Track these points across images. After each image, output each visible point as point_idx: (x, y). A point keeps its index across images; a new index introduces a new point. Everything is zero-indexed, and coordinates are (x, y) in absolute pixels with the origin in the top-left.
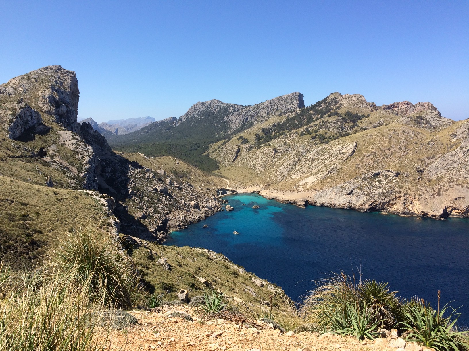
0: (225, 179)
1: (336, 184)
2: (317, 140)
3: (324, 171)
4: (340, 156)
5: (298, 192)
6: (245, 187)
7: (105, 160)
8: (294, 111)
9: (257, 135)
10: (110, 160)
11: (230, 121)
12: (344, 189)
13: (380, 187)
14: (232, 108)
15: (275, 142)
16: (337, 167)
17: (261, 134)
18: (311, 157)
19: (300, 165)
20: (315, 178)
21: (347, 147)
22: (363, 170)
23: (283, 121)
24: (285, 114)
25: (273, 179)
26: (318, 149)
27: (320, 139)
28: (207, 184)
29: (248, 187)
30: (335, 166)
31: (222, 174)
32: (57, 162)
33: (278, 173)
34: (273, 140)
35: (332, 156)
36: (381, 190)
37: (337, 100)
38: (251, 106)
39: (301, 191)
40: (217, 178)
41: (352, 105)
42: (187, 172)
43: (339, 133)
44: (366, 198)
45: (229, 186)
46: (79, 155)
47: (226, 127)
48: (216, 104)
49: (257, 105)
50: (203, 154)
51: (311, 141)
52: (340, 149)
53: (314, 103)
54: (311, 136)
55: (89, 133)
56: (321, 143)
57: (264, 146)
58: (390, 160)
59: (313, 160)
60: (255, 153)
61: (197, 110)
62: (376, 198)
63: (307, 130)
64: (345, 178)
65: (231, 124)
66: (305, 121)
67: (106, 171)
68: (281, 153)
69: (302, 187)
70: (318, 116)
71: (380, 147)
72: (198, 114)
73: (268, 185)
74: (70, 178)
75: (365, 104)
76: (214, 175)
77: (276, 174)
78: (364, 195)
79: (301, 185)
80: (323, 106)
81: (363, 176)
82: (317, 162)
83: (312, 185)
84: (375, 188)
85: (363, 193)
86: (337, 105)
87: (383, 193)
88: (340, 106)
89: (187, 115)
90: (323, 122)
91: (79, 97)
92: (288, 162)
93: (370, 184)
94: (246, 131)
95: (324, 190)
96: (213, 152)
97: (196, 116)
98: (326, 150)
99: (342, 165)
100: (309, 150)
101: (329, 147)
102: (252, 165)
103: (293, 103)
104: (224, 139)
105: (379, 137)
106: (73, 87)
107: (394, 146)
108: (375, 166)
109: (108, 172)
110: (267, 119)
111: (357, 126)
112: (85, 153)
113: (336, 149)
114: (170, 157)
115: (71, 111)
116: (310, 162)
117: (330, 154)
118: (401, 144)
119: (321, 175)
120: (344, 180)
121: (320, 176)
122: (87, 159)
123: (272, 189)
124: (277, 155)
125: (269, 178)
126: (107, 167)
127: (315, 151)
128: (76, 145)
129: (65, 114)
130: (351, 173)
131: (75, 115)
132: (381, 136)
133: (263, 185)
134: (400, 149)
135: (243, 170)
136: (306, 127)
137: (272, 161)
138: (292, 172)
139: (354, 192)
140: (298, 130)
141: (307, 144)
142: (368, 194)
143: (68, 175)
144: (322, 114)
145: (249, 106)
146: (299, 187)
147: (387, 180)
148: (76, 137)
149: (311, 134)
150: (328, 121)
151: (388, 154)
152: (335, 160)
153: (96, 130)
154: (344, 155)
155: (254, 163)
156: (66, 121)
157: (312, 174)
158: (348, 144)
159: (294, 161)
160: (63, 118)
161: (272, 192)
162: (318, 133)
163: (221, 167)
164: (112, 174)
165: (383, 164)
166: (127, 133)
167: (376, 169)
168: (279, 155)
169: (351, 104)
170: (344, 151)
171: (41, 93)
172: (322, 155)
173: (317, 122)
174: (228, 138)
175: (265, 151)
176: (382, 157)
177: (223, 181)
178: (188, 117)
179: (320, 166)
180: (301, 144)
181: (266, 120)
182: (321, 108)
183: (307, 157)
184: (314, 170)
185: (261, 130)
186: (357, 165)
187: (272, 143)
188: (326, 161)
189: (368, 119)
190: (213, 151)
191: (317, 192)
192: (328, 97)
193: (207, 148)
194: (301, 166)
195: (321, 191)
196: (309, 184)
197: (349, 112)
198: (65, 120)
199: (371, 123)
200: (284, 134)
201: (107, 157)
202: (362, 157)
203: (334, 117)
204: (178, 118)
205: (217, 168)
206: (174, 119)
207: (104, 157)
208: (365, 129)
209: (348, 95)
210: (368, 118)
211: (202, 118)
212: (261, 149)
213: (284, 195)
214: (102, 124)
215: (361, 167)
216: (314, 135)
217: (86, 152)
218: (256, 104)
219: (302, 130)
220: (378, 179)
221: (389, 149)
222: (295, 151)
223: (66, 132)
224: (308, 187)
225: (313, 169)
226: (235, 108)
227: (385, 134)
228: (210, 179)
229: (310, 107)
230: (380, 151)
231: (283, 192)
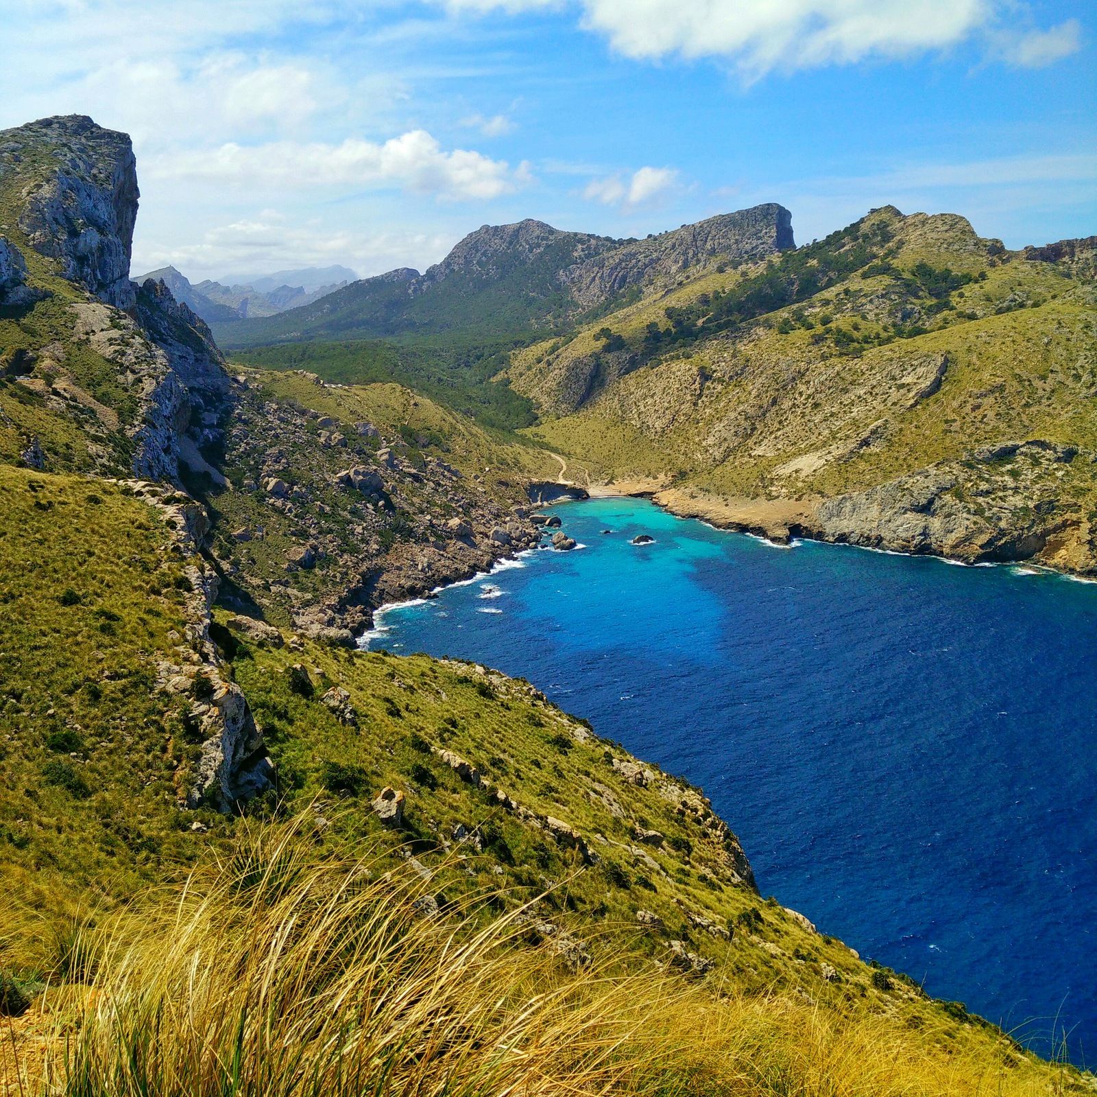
0: (553, 455)
1: (885, 478)
2: (829, 345)
3: (848, 437)
4: (895, 395)
5: (770, 497)
6: (612, 478)
7: (204, 390)
8: (762, 259)
9: (651, 327)
10: (218, 389)
11: (575, 283)
12: (906, 492)
13: (1016, 490)
14: (580, 246)
15: (704, 350)
16: (886, 428)
18: (809, 396)
19: (778, 419)
20: (820, 458)
21: (918, 370)
22: (964, 439)
23: (729, 286)
24: (735, 268)
25: (695, 457)
26: (831, 372)
27: (837, 343)
28: (499, 469)
29: (620, 480)
30: (879, 422)
31: (545, 440)
32: (62, 392)
33: (711, 440)
34: (697, 342)
35: (871, 393)
36: (1017, 501)
37: (889, 228)
38: (636, 240)
39: (778, 497)
40: (531, 451)
41: (935, 244)
42: (441, 431)
43: (894, 325)
44: (975, 523)
45: (565, 477)
46: (128, 373)
47: (562, 302)
48: (535, 234)
49: (655, 239)
50: (491, 380)
51: (811, 348)
52: (897, 372)
53: (821, 238)
54: (812, 332)
55: (161, 312)
56: (841, 355)
57: (672, 358)
58: (1047, 409)
59: (816, 405)
60: (645, 381)
61: (477, 251)
62: (1003, 525)
64: (910, 460)
65: (575, 293)
66: (796, 288)
67: (206, 423)
69: (782, 483)
70: (834, 275)
71: (1017, 371)
72: (479, 262)
73: (680, 477)
74: (96, 439)
75: (971, 242)
76: (524, 441)
77: (704, 443)
78: (969, 512)
79: (779, 478)
80: (848, 245)
81: (965, 456)
82: (828, 410)
83: (811, 478)
84: (1001, 494)
85: (965, 507)
86: (890, 244)
87: (1026, 509)
88: (899, 247)
89: (448, 265)
90: (847, 292)
91: (137, 206)
92: (742, 408)
93: (987, 481)
94: (620, 313)
95: (847, 495)
96: (521, 375)
97: (476, 268)
98: (854, 377)
99: (902, 422)
100: (803, 375)
101: (864, 367)
102: (636, 416)
103: (761, 235)
104: (557, 334)
105: (1013, 341)
106: (122, 178)
107: (1058, 368)
108: (1002, 426)
109: (211, 426)
110: (682, 278)
111: (947, 306)
112: (145, 369)
113: (885, 373)
114: (394, 385)
115: (113, 248)
116: (807, 411)
117: (867, 389)
118: (1079, 364)
119: (838, 449)
120: (909, 466)
121: (836, 453)
122: (149, 386)
123: (691, 487)
124: (709, 388)
125: (685, 454)
126: (209, 411)
127: (823, 378)
128: (119, 345)
129: (93, 255)
130: (931, 445)
131: (122, 257)
132: (1019, 338)
133: (666, 475)
134: (1077, 377)
135: (608, 428)
136: (795, 307)
137: (695, 404)
138: (754, 439)
139: (937, 503)
140: (771, 314)
141: (799, 355)
142: (979, 512)
143: (92, 432)
144: (846, 268)
145: (631, 241)
146: (772, 484)
147: (1037, 470)
148: (123, 322)
149: (810, 327)
150: (861, 290)
151: (1040, 392)
152: (881, 407)
153: (183, 304)
154: (909, 391)
155: (642, 409)
156: (95, 275)
157: (812, 445)
158: (921, 360)
159: (760, 407)
160: (89, 266)
161: (693, 497)
162: (833, 325)
163: (542, 418)
164: (221, 431)
165: (1027, 422)
166: (274, 314)
167: (1003, 435)
168: (714, 388)
169: (930, 241)
170: (906, 380)
171: (29, 193)
172: (842, 390)
173: (829, 293)
174: (568, 333)
175: (674, 373)
176: (1024, 402)
177: (549, 461)
178: (453, 270)
179: (837, 423)
180: (782, 357)
181: (680, 283)
182: (842, 251)
183: (797, 395)
184: (819, 434)
185: (662, 312)
186: (946, 422)
187: (695, 350)
188: (855, 410)
189: (981, 287)
190: (521, 369)
191: (825, 499)
192: (862, 220)
193: (504, 362)
194: (780, 422)
195: (840, 497)
196: (802, 475)
197: (925, 264)
198: (94, 271)
200: (730, 325)
201: (209, 381)
202: (962, 398)
203: (879, 277)
204: (422, 272)
205: (533, 420)
206: (412, 273)
207: (200, 379)
208: (972, 317)
209: (920, 217)
210: (982, 283)
211: (492, 272)
212: (663, 367)
213: (727, 505)
214: (203, 283)
215: (958, 429)
216: (820, 329)
217: (149, 364)
218: (650, 236)
219: (785, 315)
220: (1009, 467)
221: (1043, 378)
222: (764, 376)
223: (94, 305)
224: (800, 485)
225: (817, 432)
226: (589, 247)
227: (1030, 333)
228: (509, 452)
229: (808, 246)
230: (1015, 383)
231: (725, 497)
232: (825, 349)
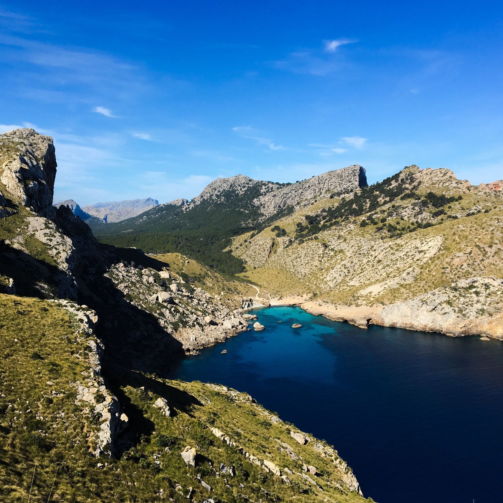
0: (253, 286)
1: (414, 296)
2: (385, 233)
3: (395, 276)
4: (418, 256)
5: (357, 305)
6: (281, 297)
7: (89, 257)
8: (352, 191)
9: (299, 225)
10: (95, 257)
11: (262, 205)
12: (424, 302)
13: (478, 301)
14: (264, 187)
15: (324, 235)
16: (414, 272)
17: (305, 223)
18: (376, 257)
19: (361, 268)
20: (381, 286)
21: (429, 243)
22: (452, 277)
23: (336, 205)
24: (339, 196)
25: (321, 286)
26: (386, 245)
27: (389, 231)
28: (228, 293)
29: (285, 297)
30: (411, 269)
31: (249, 279)
33: (328, 278)
34: (321, 232)
36: (479, 306)
37: (414, 176)
38: (291, 184)
39: (361, 305)
40: (242, 284)
41: (436, 183)
42: (200, 275)
43: (417, 222)
44: (458, 317)
46: (54, 249)
47: (255, 212)
48: (243, 182)
49: (300, 183)
50: (223, 251)
51: (376, 234)
52: (419, 245)
53: (381, 181)
54: (377, 226)
55: (68, 220)
56: (391, 237)
57: (309, 239)
58: (493, 262)
59: (379, 261)
60: (296, 250)
61: (215, 190)
62: (471, 318)
63: (370, 218)
64: (426, 287)
65: (262, 209)
66: (368, 205)
67: (90, 273)
68: (332, 250)
69: (363, 298)
70: (387, 199)
71: (478, 244)
72: (217, 196)
73: (314, 296)
75: (454, 182)
76: (238, 279)
77: (325, 280)
78: (455, 312)
79: (362, 296)
80: (394, 184)
81: (453, 285)
82: (385, 263)
83: (377, 296)
84: (470, 303)
85: (453, 309)
86: (415, 183)
87: (483, 310)
88: (418, 185)
89: (202, 197)
90: (393, 206)
91: (56, 171)
92: (343, 263)
93: (464, 296)
94: (283, 219)
95: (395, 304)
96: (237, 248)
97: (214, 197)
98: (398, 248)
99: (422, 268)
100: (373, 247)
101: (403, 243)
102: (292, 267)
103: (351, 180)
104: (253, 229)
105: (476, 229)
106: (49, 158)
107: (498, 242)
108: (471, 270)
109: (92, 274)
110: (313, 202)
111: (442, 212)
112: (61, 248)
113: (413, 246)
114: (177, 254)
115: (45, 190)
116: (375, 264)
117: (404, 253)
119: (390, 282)
120: (425, 290)
121: (389, 284)
122: (63, 255)
123: (320, 301)
124: (327, 253)
125: (316, 285)
126: (91, 267)
127: (382, 248)
128: (49, 236)
129: (36, 194)
130: (436, 279)
131: (50, 195)
132: (478, 228)
133: (307, 295)
135: (279, 273)
136: (368, 214)
137: (321, 261)
138: (349, 277)
139: (439, 307)
140: (357, 218)
141: (370, 237)
142: (461, 311)
144: (392, 195)
145: (288, 184)
146: (358, 299)
147: (488, 291)
148: (50, 226)
149: (376, 223)
150: (400, 206)
151: (489, 254)
152: (411, 261)
153: (78, 217)
154: (425, 254)
155: (295, 264)
156: (37, 204)
157: (377, 280)
158: (431, 239)
159: (352, 262)
160: (34, 199)
161: (320, 305)
162: (387, 223)
163: (248, 268)
164: (98, 276)
165: (483, 268)
166: (120, 221)
167: (471, 274)
168: (329, 253)
169: (434, 181)
170: (425, 248)
171: (6, 165)
172: (392, 254)
173: (385, 207)
174: (259, 228)
175: (310, 247)
176: (481, 259)
177: (251, 289)
178: (204, 199)
179: (390, 270)
180: (362, 239)
181: (312, 204)
182: (391, 187)
183: (370, 257)
185: (304, 218)
186: (443, 268)
187: (320, 235)
188: (398, 263)
189: (459, 203)
190: (237, 246)
191: (385, 306)
192: (401, 172)
193: (229, 243)
194: (362, 269)
195: (392, 305)
196: (373, 295)
197: (432, 193)
198: (36, 201)
199: (463, 209)
200: (336, 223)
201: (91, 253)
202: (451, 257)
203: (409, 200)
204: (190, 201)
205: (243, 269)
207: (87, 252)
208: (456, 218)
209: (429, 170)
210: (460, 201)
211: (222, 200)
212: (304, 244)
213: (336, 309)
215: (449, 272)
216: (380, 225)
217: (63, 245)
218: (297, 182)
219: (364, 218)
220: (474, 290)
221: (491, 246)
222: (353, 248)
223: (37, 218)
224: (372, 299)
225: (380, 274)
226: (268, 187)
227: (484, 225)
228: (232, 285)
229: (374, 186)
230: (476, 249)
231: (336, 305)
232: (383, 234)
